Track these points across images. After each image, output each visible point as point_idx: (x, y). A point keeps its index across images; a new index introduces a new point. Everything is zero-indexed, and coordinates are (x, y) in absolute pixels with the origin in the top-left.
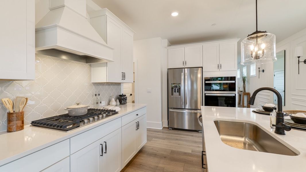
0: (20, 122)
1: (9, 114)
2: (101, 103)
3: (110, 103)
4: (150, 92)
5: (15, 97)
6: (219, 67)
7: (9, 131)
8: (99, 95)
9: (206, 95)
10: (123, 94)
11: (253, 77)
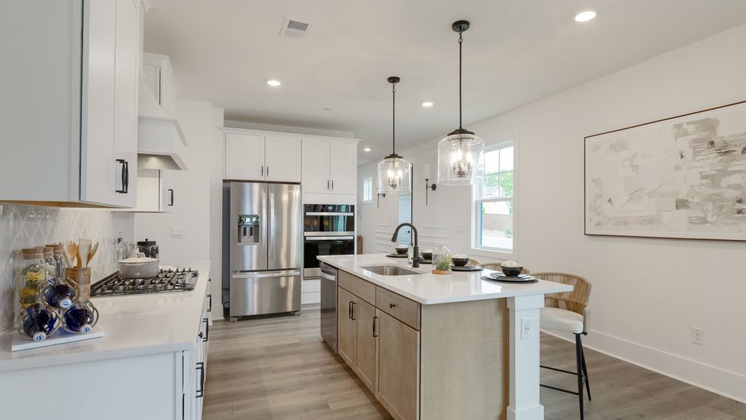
6: (330, 185)
9: (307, 238)
10: (147, 240)
11: (367, 204)
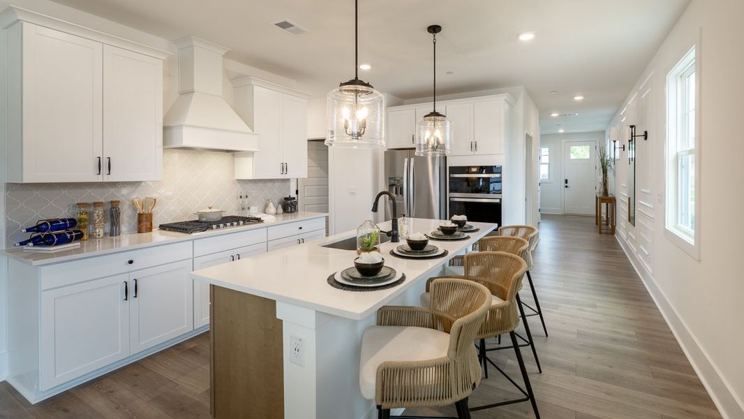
0: (149, 223)
1: (140, 215)
2: (249, 208)
3: (267, 210)
4: (352, 193)
5: (144, 198)
6: (473, 146)
7: (139, 232)
8: (247, 197)
9: (453, 199)
